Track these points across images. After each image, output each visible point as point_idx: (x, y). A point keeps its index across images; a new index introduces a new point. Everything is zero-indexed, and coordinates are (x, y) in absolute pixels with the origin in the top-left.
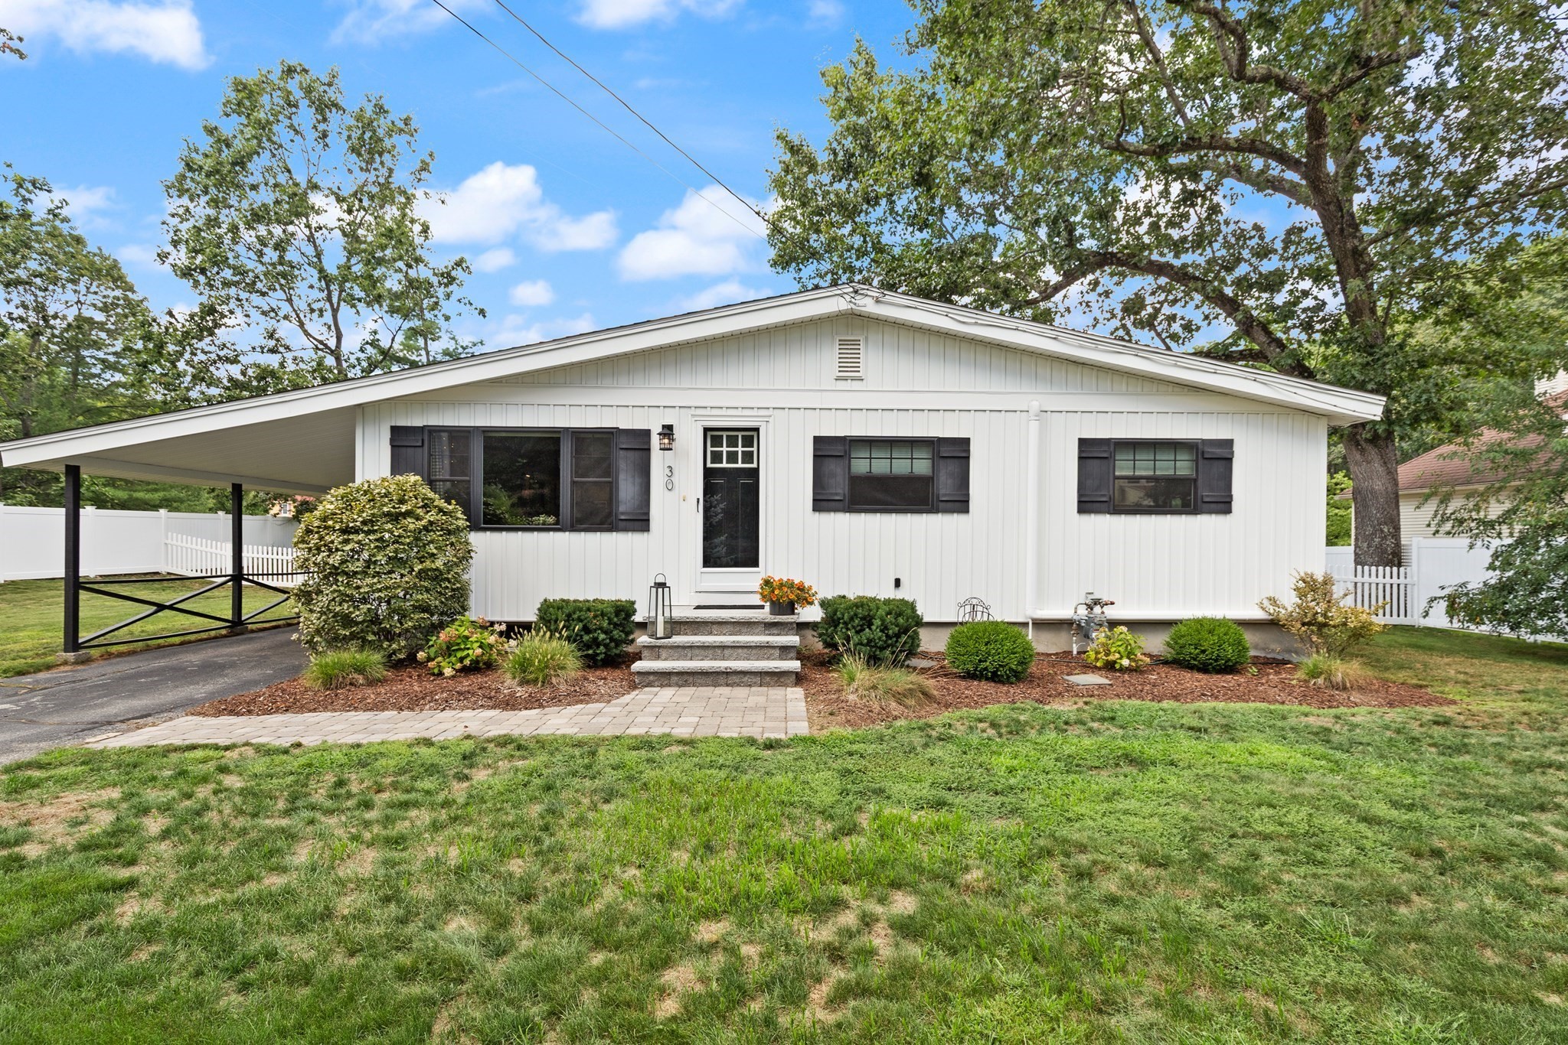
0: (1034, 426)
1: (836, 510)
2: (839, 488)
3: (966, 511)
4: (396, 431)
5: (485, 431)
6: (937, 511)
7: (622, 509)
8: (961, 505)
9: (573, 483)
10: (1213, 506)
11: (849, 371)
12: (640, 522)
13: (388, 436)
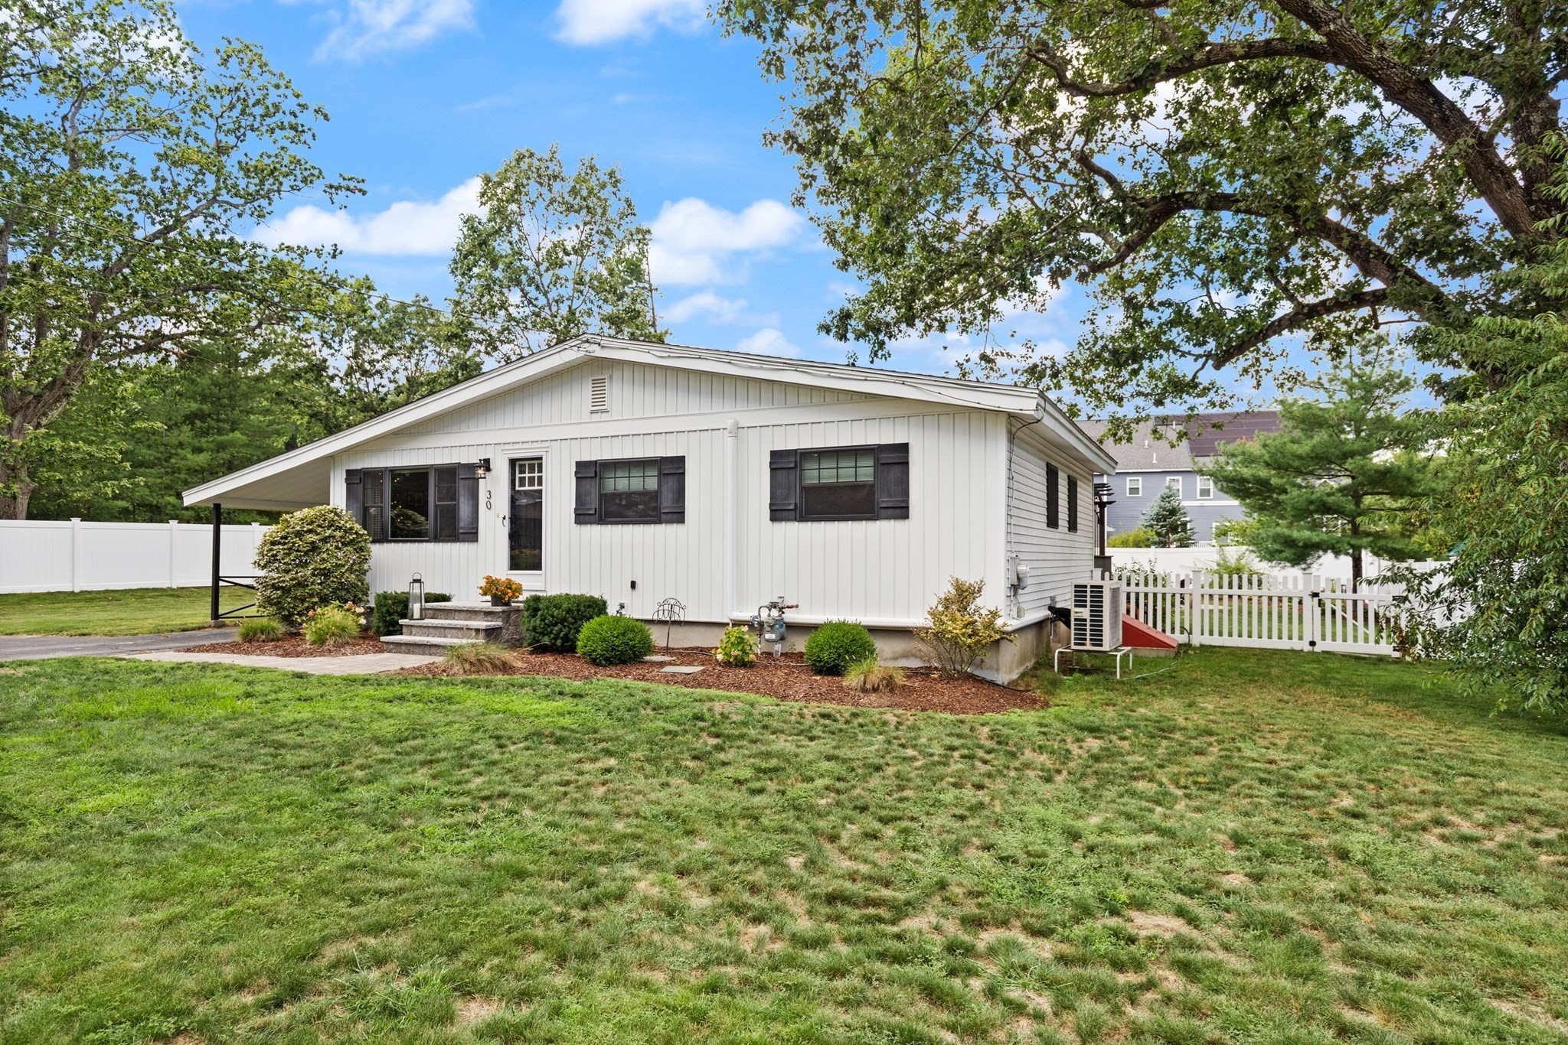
0: (730, 442)
1: (591, 523)
2: (593, 503)
3: (682, 521)
4: (348, 472)
5: (394, 472)
6: (660, 522)
7: (462, 524)
8: (678, 517)
9: (436, 506)
10: (890, 511)
11: (599, 406)
12: (472, 535)
13: (344, 476)
